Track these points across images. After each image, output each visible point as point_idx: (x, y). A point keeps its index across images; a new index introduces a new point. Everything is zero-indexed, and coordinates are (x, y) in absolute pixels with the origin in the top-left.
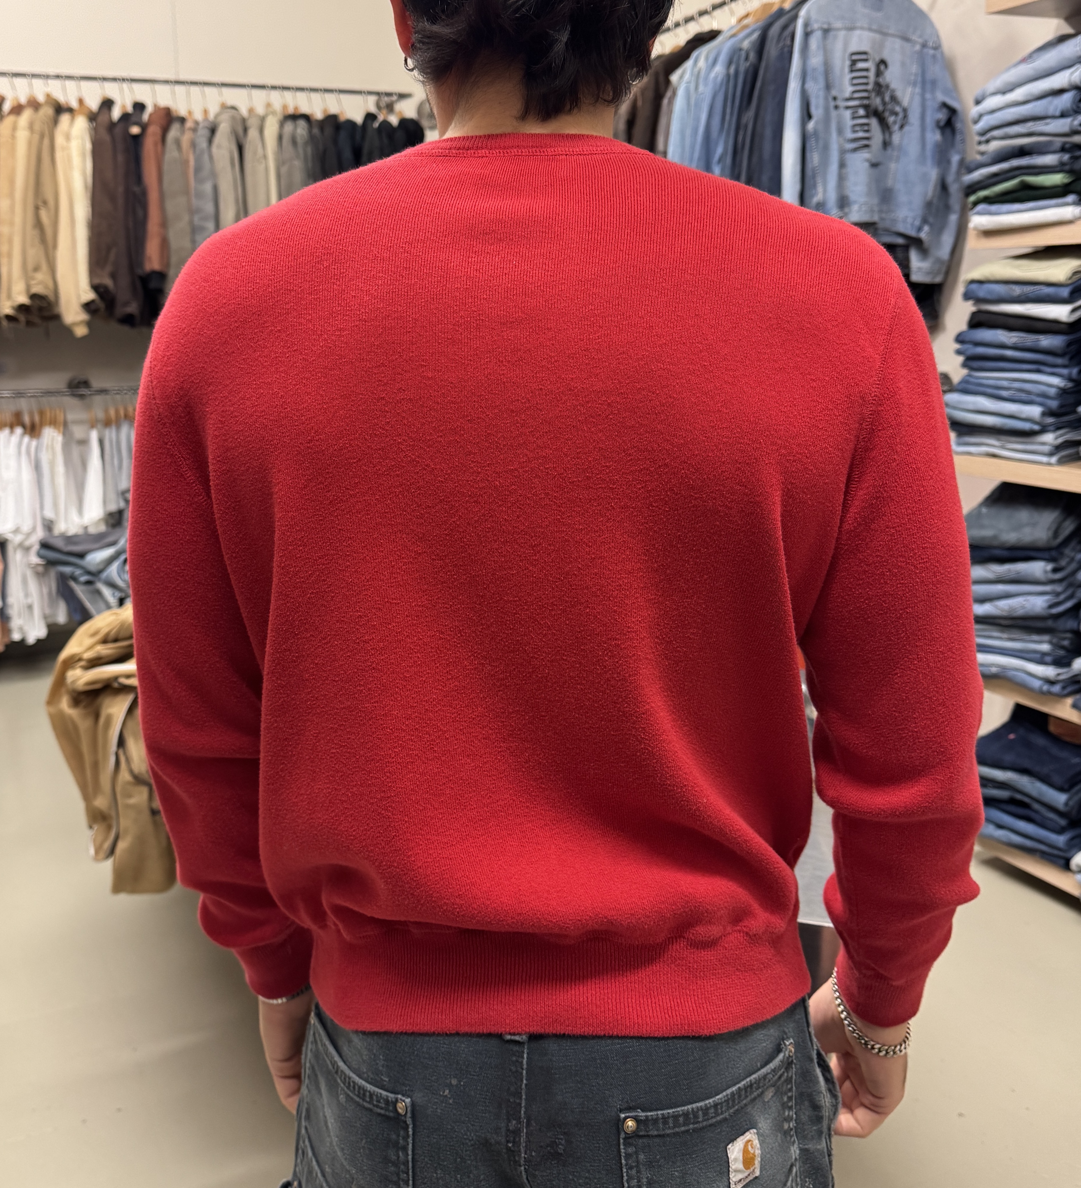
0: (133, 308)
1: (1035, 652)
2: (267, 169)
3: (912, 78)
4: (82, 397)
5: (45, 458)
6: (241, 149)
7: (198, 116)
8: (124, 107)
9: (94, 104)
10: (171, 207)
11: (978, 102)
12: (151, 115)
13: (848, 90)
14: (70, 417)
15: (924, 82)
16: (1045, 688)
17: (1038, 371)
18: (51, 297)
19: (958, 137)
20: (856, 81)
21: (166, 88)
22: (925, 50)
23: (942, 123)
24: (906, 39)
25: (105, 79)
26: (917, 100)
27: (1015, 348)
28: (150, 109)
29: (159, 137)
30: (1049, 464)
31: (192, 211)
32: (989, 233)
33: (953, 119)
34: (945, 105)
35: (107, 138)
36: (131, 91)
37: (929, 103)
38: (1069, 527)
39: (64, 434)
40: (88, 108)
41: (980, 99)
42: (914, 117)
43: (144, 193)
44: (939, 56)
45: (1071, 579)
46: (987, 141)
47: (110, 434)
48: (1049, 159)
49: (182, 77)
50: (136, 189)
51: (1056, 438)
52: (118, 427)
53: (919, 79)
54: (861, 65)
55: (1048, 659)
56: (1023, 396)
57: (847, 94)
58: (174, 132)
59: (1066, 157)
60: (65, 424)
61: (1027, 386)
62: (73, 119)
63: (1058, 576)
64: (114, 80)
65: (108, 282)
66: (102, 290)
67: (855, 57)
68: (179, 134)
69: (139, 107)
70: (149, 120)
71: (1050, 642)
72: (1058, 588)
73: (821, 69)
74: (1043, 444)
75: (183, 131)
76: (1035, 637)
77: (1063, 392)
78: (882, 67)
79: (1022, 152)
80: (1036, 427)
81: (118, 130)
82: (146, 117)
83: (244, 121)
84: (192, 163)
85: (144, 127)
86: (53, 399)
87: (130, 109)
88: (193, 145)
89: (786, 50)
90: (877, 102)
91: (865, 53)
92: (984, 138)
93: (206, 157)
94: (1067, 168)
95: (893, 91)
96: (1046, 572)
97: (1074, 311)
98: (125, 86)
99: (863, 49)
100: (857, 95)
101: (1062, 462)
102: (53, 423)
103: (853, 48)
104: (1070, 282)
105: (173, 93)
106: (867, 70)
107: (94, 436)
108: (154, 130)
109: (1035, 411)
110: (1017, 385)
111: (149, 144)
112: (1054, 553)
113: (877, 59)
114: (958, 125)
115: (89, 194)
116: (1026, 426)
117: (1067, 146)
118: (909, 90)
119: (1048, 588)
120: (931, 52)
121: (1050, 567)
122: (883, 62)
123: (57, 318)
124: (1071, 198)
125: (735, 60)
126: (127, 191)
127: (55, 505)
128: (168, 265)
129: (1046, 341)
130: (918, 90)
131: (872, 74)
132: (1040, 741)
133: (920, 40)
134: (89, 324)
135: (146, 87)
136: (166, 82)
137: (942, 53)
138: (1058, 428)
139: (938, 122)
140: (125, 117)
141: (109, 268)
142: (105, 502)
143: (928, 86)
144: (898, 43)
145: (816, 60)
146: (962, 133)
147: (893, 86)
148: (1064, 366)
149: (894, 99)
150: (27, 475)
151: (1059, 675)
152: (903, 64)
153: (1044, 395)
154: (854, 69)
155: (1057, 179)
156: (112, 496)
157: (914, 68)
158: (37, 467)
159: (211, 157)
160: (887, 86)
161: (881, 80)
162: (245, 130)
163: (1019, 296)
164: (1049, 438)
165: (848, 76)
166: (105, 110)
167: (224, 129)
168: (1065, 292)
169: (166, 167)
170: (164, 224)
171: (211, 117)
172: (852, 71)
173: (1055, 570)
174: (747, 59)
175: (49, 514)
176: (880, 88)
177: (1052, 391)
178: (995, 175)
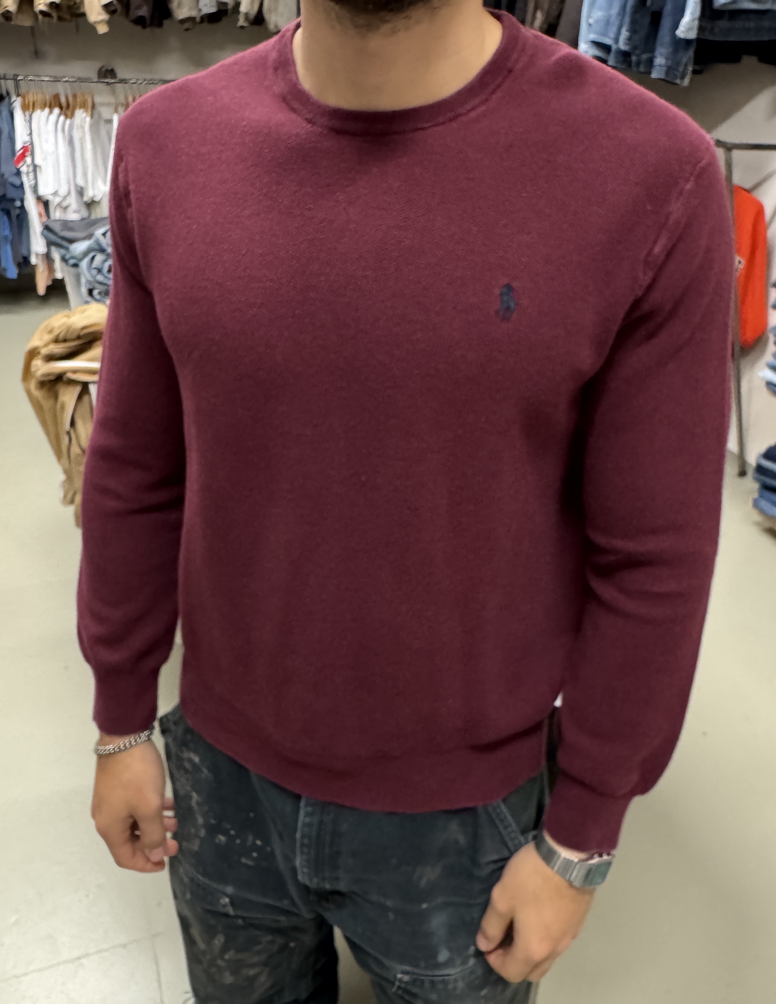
0: (145, 10)
4: (109, 84)
5: (77, 135)
14: (98, 100)
39: (92, 117)
60: (93, 107)
86: (84, 85)
102: (83, 106)
123: (83, 15)
127: (85, 174)
134: (109, 23)
150: (63, 148)
158: (71, 142)
175: (80, 182)
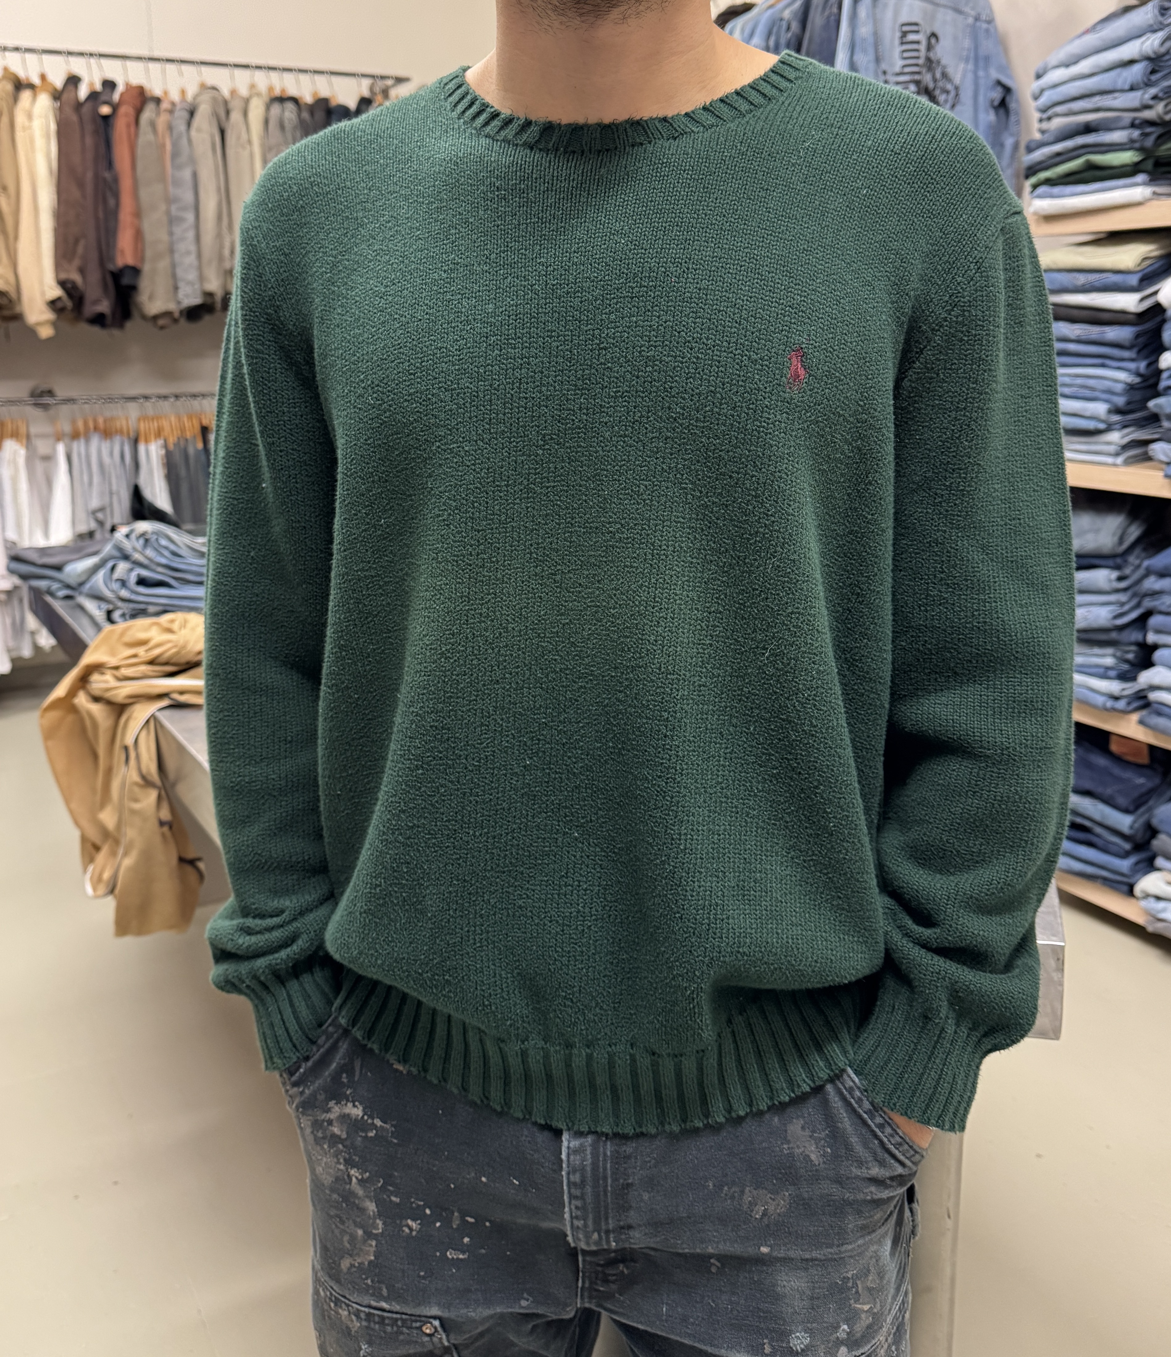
0: (104, 307)
1: (1097, 666)
2: (252, 156)
3: (965, 53)
4: (45, 407)
5: (6, 473)
6: (222, 132)
7: (175, 96)
8: (91, 84)
9: (58, 81)
10: (144, 194)
11: (1039, 76)
12: (122, 95)
13: (899, 64)
14: (33, 430)
15: (976, 59)
16: (1110, 704)
17: (1103, 366)
18: (13, 295)
19: (1013, 118)
20: (906, 55)
21: (140, 65)
22: (978, 24)
23: (996, 103)
24: (958, 11)
25: (70, 53)
26: (970, 76)
27: (1079, 341)
28: (120, 88)
29: (132, 119)
30: (1115, 465)
31: (170, 200)
32: (1050, 218)
33: (1008, 99)
34: (999, 83)
35: (74, 118)
36: (100, 67)
37: (982, 82)
38: (1135, 532)
39: (27, 448)
40: (51, 84)
41: (1041, 72)
42: (967, 95)
43: (116, 180)
44: (992, 30)
45: (1136, 589)
46: (1049, 119)
47: (78, 447)
48: (1117, 136)
49: (157, 54)
50: (107, 175)
51: (1123, 437)
52: (87, 440)
53: (972, 55)
54: (911, 37)
55: (1112, 673)
56: (1087, 393)
57: (897, 69)
58: (148, 113)
59: (1136, 133)
60: (28, 437)
61: (1091, 382)
62: (35, 96)
63: (1123, 585)
64: (81, 54)
65: (76, 277)
66: (69, 286)
67: (906, 28)
68: (154, 115)
69: (109, 85)
70: (120, 100)
71: (1114, 656)
72: (1123, 597)
73: (871, 40)
74: (1109, 443)
75: (158, 114)
76: (1097, 650)
77: (1131, 388)
78: (933, 41)
79: (1088, 129)
80: (1102, 426)
81: (86, 110)
82: (116, 97)
83: (226, 103)
84: (169, 147)
85: (115, 108)
86: (13, 408)
87: (98, 87)
88: (170, 128)
89: (833, 18)
90: (927, 79)
91: (916, 24)
92: (1045, 116)
93: (184, 141)
94: (1137, 145)
95: (944, 67)
96: (1110, 581)
97: (1142, 300)
98: (93, 61)
99: (914, 20)
100: (907, 70)
101: (1128, 462)
102: (15, 435)
103: (904, 18)
104: (1139, 268)
105: (147, 70)
106: (918, 42)
107: (61, 449)
108: (126, 111)
109: (1100, 408)
110: (1079, 381)
111: (121, 126)
112: (1119, 561)
113: (928, 33)
114: (1012, 105)
115: (54, 181)
116: (1091, 425)
117: (1137, 122)
118: (962, 66)
119: (1112, 598)
120: (984, 26)
121: (1114, 574)
122: (934, 35)
123: (18, 317)
124: (1141, 178)
125: (775, 30)
126: (96, 176)
127: (19, 526)
128: (142, 259)
129: (1113, 333)
130: (970, 66)
131: (923, 47)
132: (1101, 761)
133: (973, 13)
134: (54, 324)
135: (118, 63)
136: (139, 58)
137: (996, 29)
138: (1125, 427)
139: (992, 101)
140: (94, 96)
141: (77, 262)
142: (74, 523)
143: (981, 64)
144: (950, 15)
145: (864, 30)
146: (1017, 114)
147: (944, 62)
148: (1132, 360)
149: (945, 75)
151: (1123, 689)
152: (955, 38)
153: (1110, 392)
154: (905, 40)
155: (1127, 157)
156: (82, 515)
157: (967, 43)
159: (190, 141)
160: (938, 62)
161: (931, 55)
162: (228, 113)
163: (1083, 285)
164: (1116, 437)
165: (898, 49)
166: (71, 87)
167: (204, 110)
168: (1134, 280)
169: (139, 152)
170: (138, 214)
171: (190, 96)
172: (902, 43)
173: (1120, 579)
174: (788, 28)
175: (11, 533)
176: (930, 64)
177: (1119, 387)
178: (1058, 154)
